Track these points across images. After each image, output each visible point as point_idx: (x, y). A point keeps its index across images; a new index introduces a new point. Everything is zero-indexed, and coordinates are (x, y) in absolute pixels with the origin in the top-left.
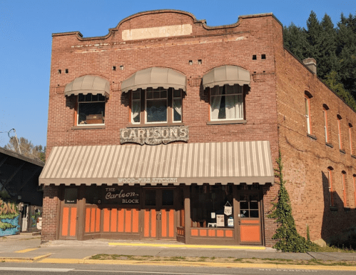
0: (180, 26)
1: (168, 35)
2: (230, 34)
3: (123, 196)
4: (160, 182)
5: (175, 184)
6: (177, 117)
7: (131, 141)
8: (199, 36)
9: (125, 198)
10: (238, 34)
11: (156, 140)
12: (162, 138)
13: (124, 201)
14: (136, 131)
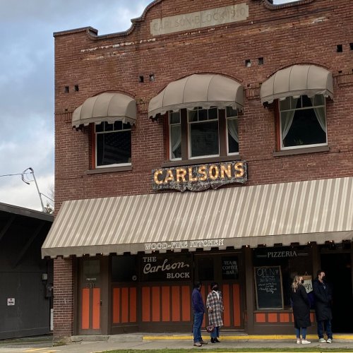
0: (232, 7)
1: (214, 23)
2: (303, 14)
3: (168, 268)
4: (200, 246)
5: (220, 248)
6: (234, 147)
7: (167, 187)
8: (258, 22)
9: (171, 271)
10: (315, 13)
11: (202, 184)
12: (210, 180)
13: (169, 276)
14: (174, 172)
